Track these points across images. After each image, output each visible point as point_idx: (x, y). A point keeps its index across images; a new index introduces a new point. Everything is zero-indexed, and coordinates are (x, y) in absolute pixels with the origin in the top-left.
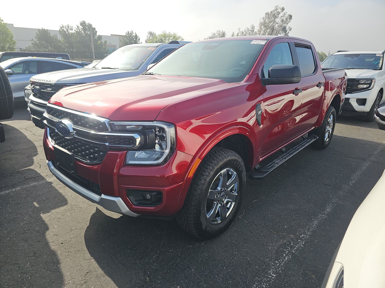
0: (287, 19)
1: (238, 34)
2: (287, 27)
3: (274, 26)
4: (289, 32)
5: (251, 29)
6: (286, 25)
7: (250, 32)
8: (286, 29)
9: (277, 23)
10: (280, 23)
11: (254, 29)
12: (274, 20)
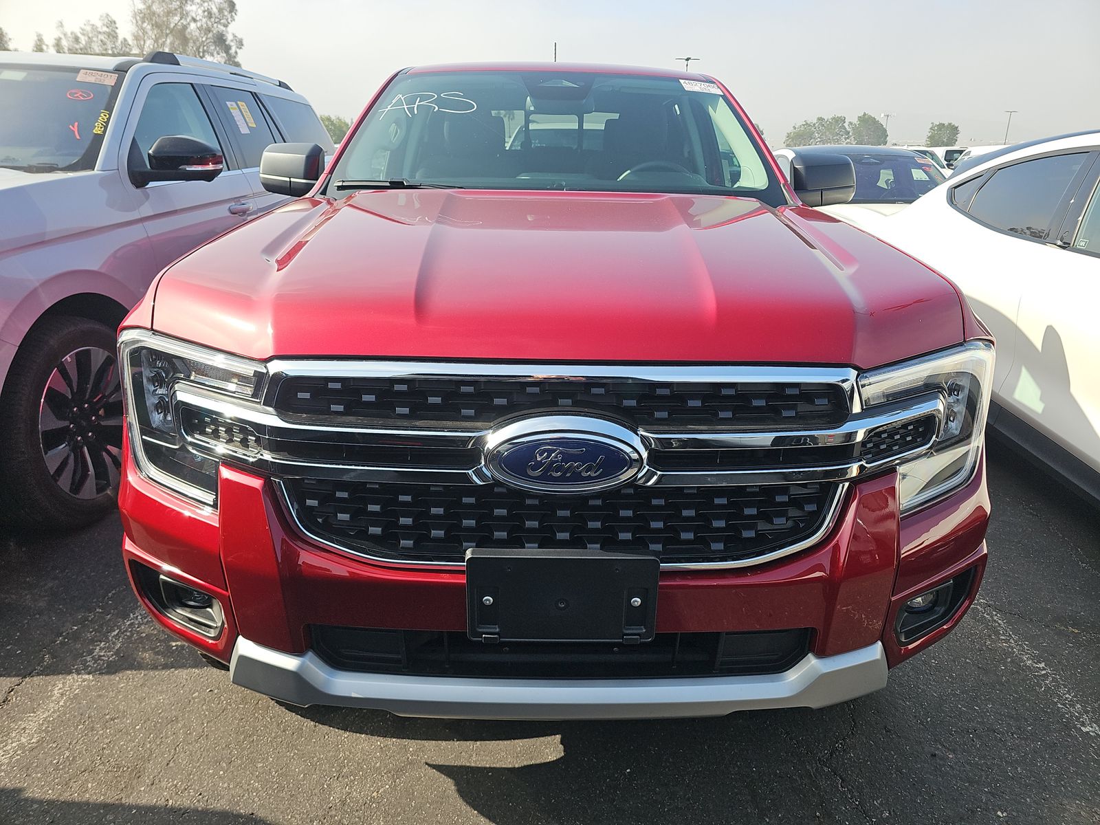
0: (221, 10)
1: (59, 40)
2: (229, 37)
3: (185, 27)
4: (238, 50)
5: (105, 29)
6: (222, 28)
7: (101, 37)
8: (225, 41)
9: (194, 20)
10: (204, 20)
11: (117, 31)
12: (181, 7)
